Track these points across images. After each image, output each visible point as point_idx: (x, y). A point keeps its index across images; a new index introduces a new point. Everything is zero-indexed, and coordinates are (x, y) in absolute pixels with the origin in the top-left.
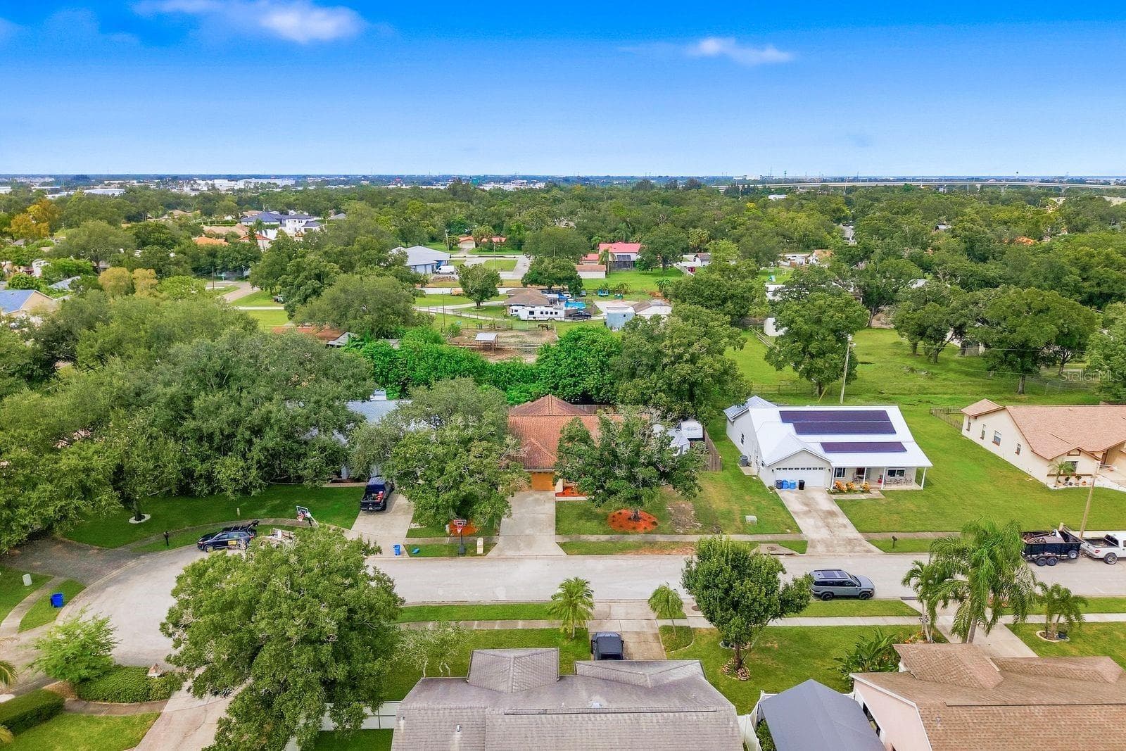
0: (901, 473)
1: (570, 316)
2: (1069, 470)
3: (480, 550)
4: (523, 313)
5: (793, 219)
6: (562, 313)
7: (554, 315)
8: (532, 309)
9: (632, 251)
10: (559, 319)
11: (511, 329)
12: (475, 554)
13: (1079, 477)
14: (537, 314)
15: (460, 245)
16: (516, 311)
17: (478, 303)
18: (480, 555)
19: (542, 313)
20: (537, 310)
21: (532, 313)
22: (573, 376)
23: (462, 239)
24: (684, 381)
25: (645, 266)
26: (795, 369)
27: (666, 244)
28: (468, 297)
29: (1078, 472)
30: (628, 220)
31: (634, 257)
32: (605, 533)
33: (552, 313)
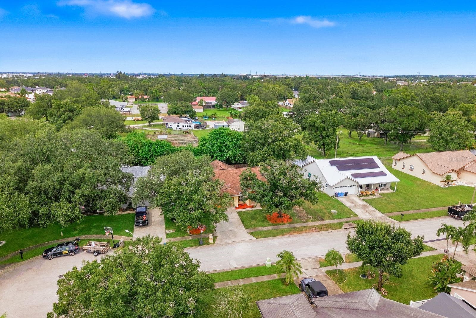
0: (385, 185)
1: (196, 127)
2: (448, 179)
3: (211, 241)
4: (174, 126)
5: (274, 87)
6: (192, 126)
7: (189, 127)
8: (178, 125)
9: (213, 101)
10: (192, 129)
11: (170, 134)
12: (208, 244)
13: (452, 182)
14: (181, 127)
15: (128, 100)
16: (171, 125)
17: (149, 122)
18: (211, 244)
19: (183, 126)
20: (181, 125)
21: (178, 126)
22: (220, 151)
23: (129, 97)
24: (281, 149)
25: (219, 107)
26: (316, 144)
27: (228, 97)
28: (145, 120)
29: (452, 179)
30: (206, 88)
31: (214, 103)
32: (270, 225)
33: (188, 126)
